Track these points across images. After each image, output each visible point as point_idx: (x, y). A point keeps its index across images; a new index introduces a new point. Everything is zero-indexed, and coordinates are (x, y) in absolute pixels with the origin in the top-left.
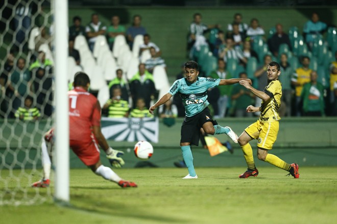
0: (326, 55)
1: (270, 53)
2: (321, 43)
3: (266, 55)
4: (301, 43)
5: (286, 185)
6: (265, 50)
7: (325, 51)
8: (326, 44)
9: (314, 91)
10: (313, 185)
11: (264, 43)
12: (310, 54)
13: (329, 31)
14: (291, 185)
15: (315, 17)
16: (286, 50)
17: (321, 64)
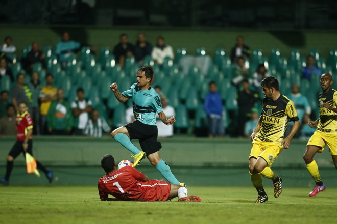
0: (79, 75)
1: (23, 72)
2: (74, 62)
3: (20, 74)
4: (55, 62)
5: (38, 204)
6: (19, 68)
7: (78, 70)
8: (80, 63)
9: (60, 108)
10: (65, 205)
11: (18, 61)
12: (63, 73)
13: (83, 50)
14: (43, 204)
15: (66, 35)
16: (40, 69)
17: (74, 84)
